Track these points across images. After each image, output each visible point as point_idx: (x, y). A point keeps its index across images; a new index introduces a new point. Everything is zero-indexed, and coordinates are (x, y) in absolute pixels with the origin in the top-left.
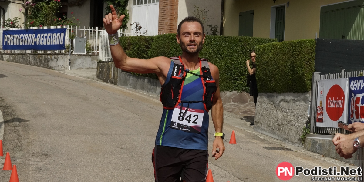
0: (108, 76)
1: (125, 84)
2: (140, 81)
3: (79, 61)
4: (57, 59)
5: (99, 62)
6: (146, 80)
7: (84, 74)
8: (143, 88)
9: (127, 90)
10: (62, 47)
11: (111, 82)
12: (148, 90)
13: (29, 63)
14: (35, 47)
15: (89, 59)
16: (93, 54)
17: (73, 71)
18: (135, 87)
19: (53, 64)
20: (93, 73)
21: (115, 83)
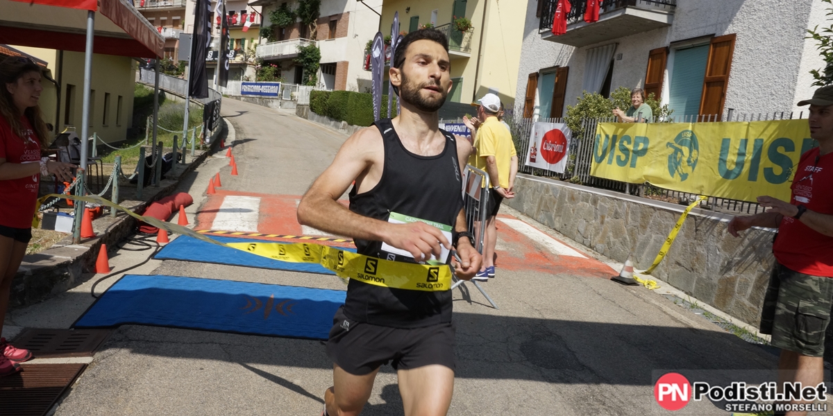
0: (303, 114)
1: (312, 119)
2: (322, 118)
3: (286, 104)
4: (273, 102)
5: (298, 105)
6: (325, 117)
7: (287, 112)
8: (323, 122)
9: (313, 123)
10: (276, 95)
11: (304, 118)
12: (326, 124)
13: (256, 103)
14: (261, 93)
15: (292, 103)
16: (295, 100)
17: (282, 110)
18: (318, 121)
19: (270, 104)
20: (294, 111)
21: (307, 118)
